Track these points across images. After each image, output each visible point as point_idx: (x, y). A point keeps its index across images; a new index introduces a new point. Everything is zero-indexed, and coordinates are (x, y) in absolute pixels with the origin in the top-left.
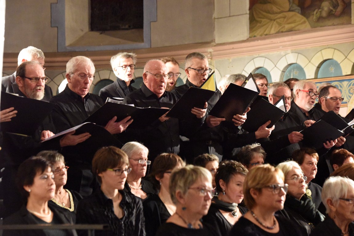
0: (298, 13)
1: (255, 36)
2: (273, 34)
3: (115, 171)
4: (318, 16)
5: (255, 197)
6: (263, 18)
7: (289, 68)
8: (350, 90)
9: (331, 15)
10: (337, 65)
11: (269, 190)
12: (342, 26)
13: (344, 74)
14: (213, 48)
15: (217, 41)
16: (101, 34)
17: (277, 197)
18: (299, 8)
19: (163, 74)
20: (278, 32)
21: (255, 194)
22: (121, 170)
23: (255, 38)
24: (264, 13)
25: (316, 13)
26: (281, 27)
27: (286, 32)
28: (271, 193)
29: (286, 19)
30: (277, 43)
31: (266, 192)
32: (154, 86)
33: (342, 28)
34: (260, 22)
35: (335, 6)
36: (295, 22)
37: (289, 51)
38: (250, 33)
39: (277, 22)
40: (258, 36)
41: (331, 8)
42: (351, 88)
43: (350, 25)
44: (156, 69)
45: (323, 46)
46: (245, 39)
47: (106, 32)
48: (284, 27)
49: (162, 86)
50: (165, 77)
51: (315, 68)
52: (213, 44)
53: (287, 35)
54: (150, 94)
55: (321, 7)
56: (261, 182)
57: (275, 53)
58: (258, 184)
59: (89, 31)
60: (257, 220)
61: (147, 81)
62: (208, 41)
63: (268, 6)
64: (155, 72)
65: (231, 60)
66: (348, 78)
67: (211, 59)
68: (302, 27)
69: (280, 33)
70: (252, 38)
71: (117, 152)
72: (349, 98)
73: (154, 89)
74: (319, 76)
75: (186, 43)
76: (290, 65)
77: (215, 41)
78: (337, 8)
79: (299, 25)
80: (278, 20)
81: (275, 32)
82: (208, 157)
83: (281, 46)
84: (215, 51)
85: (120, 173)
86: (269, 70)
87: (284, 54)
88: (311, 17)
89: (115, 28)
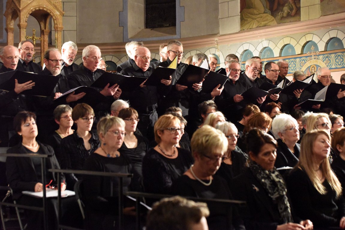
0: (269, 14)
1: (244, 30)
2: (254, 28)
3: (83, 119)
4: (281, 16)
5: (160, 135)
6: (249, 18)
7: (264, 50)
8: (300, 64)
9: (289, 15)
10: (293, 48)
11: (168, 131)
12: (296, 22)
13: (297, 54)
14: (218, 38)
15: (221, 33)
16: (151, 30)
17: (173, 136)
18: (270, 11)
19: (148, 57)
20: (258, 27)
21: (160, 134)
22: (88, 119)
23: (244, 31)
24: (249, 15)
25: (280, 14)
26: (259, 24)
27: (262, 26)
28: (169, 133)
29: (262, 18)
30: (257, 34)
31: (166, 132)
32: (141, 64)
33: (295, 24)
34: (247, 21)
35: (291, 9)
36: (268, 20)
37: (264, 39)
38: (241, 27)
39: (257, 20)
40: (246, 30)
41: (289, 11)
42: (301, 63)
43: (300, 22)
44: (143, 54)
45: (284, 35)
46: (238, 31)
47: (155, 29)
48: (261, 23)
49: (146, 65)
50: (149, 59)
51: (279, 50)
52: (218, 35)
53: (263, 29)
54: (138, 69)
55: (283, 10)
56: (163, 126)
57: (256, 40)
58: (161, 127)
59: (145, 28)
60: (162, 151)
61: (137, 60)
62: (216, 33)
63: (251, 10)
64: (143, 55)
65: (229, 46)
66: (300, 56)
67: (217, 45)
68: (271, 23)
69: (259, 27)
70: (242, 31)
71: (85, 107)
72: (300, 69)
73: (141, 66)
74: (282, 55)
75: (202, 35)
76: (265, 48)
77: (219, 33)
78: (292, 11)
79: (270, 22)
80: (258, 19)
81: (256, 27)
82: (175, 108)
83: (258, 36)
84: (219, 40)
85: (87, 121)
86: (252, 52)
87: (261, 41)
88: (277, 17)
89: (161, 26)
